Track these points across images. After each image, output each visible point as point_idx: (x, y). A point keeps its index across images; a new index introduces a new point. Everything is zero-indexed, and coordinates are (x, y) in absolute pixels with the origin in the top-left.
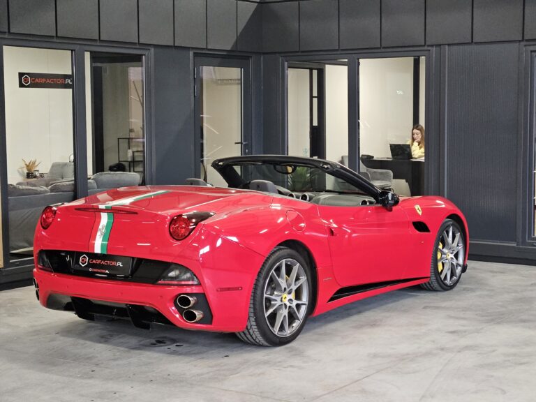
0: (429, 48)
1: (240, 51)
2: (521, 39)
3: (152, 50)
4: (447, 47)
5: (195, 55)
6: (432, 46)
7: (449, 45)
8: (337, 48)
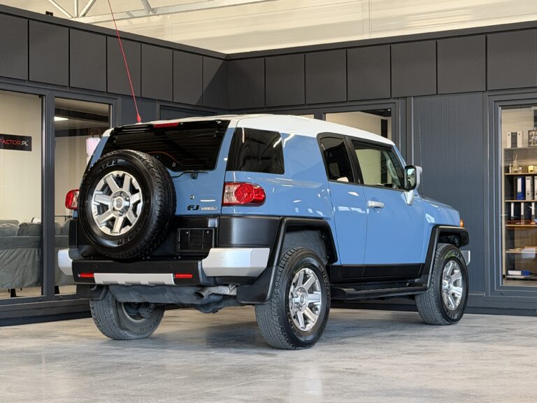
0: (395, 101)
1: (205, 107)
2: (484, 90)
3: (120, 99)
4: (412, 98)
5: (162, 107)
6: (398, 98)
7: (414, 97)
8: (304, 103)
